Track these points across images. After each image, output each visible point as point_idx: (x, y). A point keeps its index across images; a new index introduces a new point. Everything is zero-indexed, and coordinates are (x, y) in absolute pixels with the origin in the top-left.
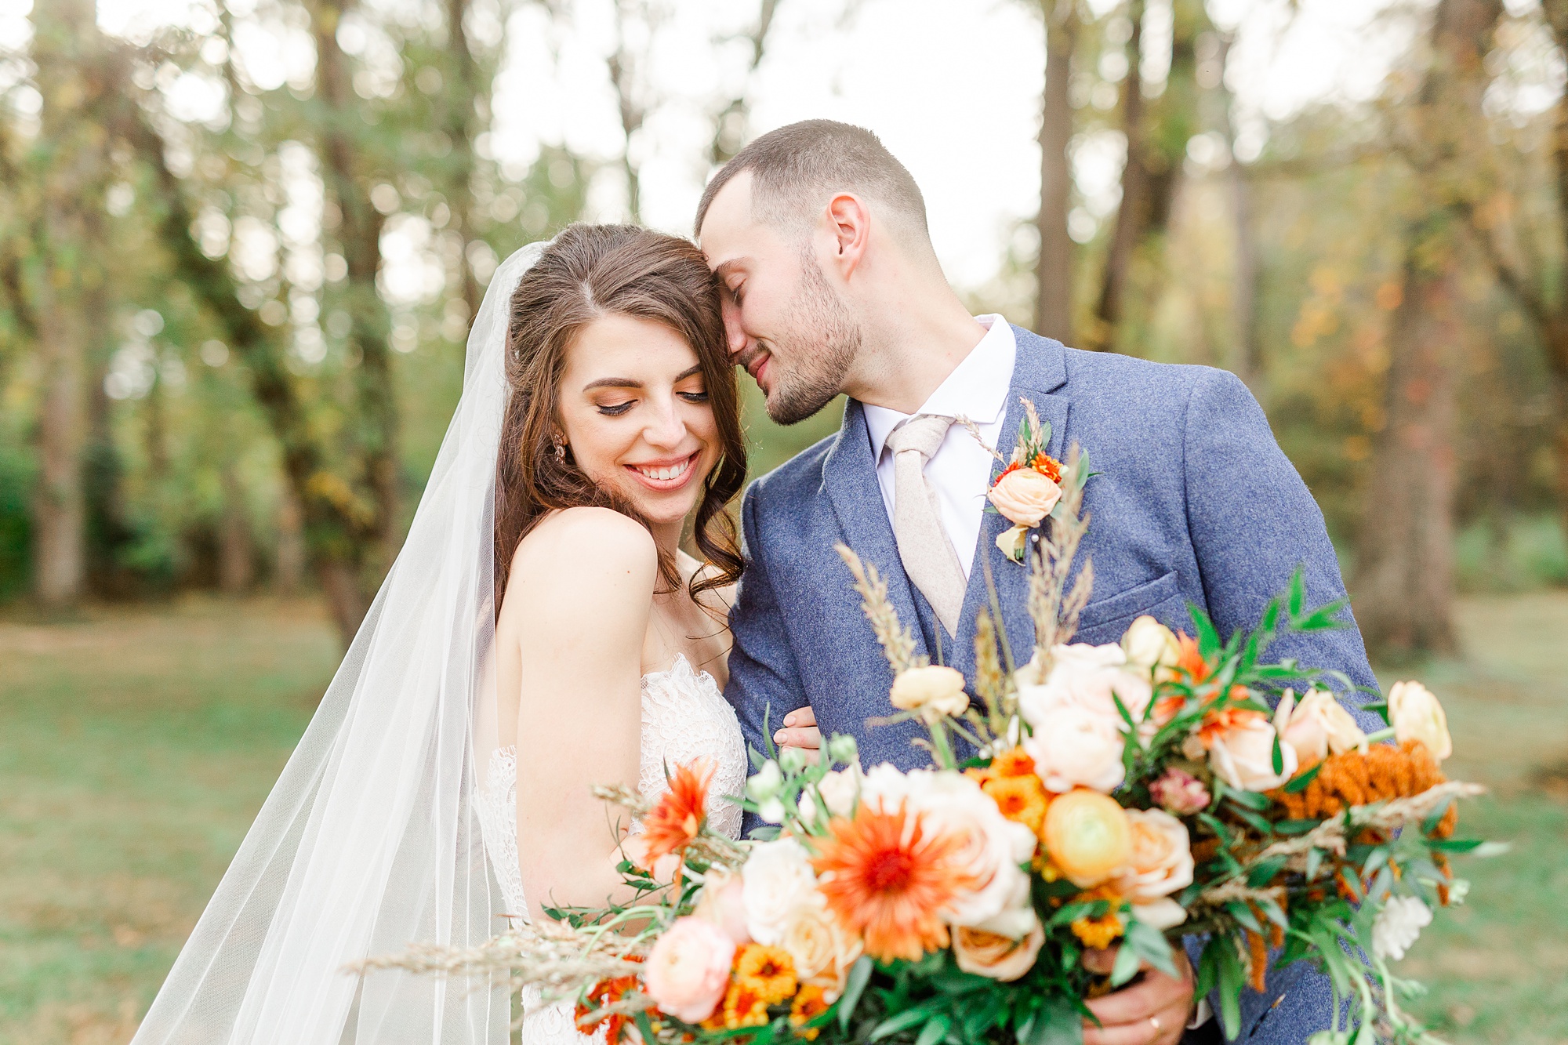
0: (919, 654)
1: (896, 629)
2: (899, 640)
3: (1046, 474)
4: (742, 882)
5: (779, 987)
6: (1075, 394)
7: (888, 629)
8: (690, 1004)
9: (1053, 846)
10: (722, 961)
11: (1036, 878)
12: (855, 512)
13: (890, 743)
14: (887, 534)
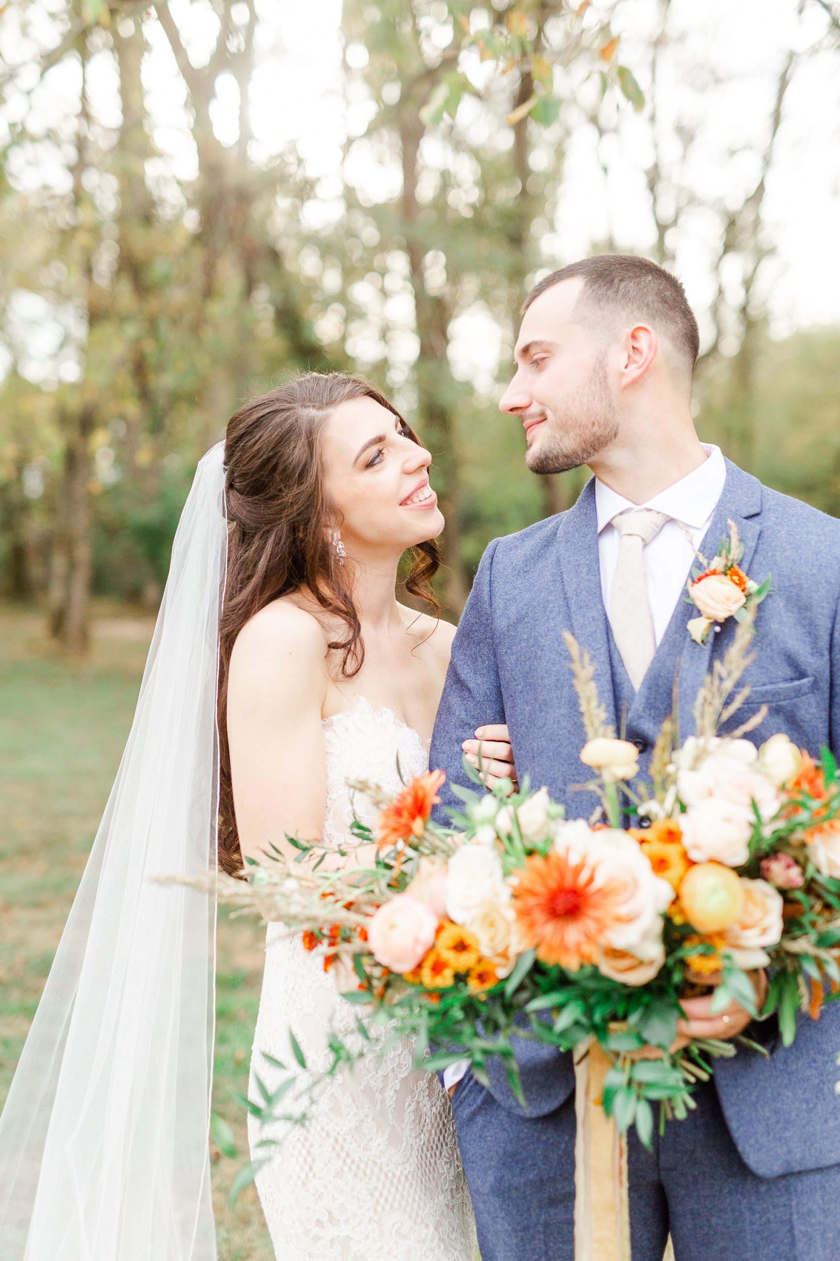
0: (608, 724)
1: (594, 703)
2: (595, 712)
3: (736, 584)
4: (447, 870)
5: (464, 961)
6: (765, 524)
7: (589, 703)
8: (399, 960)
9: (685, 902)
10: (427, 934)
11: (668, 920)
12: (578, 585)
13: (572, 764)
14: (600, 607)
